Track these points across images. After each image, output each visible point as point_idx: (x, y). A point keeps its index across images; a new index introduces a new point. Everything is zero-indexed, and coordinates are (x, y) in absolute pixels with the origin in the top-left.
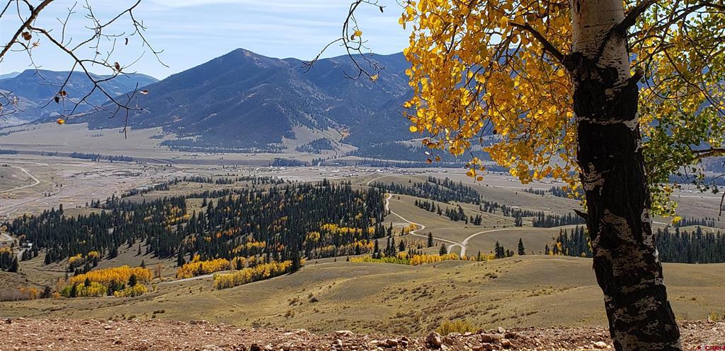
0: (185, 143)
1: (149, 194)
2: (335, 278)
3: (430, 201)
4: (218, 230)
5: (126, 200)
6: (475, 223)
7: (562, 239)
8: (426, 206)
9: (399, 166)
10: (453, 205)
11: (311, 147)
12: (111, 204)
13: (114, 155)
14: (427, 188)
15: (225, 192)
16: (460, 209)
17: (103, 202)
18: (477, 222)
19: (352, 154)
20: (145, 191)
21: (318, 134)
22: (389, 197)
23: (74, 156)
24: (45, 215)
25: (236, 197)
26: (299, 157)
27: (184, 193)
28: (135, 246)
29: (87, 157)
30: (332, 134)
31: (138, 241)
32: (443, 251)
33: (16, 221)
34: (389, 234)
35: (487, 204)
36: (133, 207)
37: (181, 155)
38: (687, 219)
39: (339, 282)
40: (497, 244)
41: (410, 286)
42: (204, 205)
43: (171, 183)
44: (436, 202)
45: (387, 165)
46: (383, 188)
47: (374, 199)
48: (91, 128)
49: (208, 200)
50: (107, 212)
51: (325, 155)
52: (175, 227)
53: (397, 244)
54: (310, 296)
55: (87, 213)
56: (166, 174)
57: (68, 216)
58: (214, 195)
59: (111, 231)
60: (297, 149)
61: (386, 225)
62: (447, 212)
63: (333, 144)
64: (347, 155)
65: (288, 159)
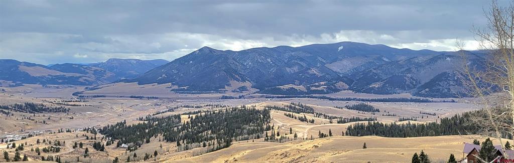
0: (181, 90)
1: (165, 114)
2: (246, 150)
3: (291, 113)
4: (195, 130)
5: (155, 116)
6: (312, 122)
7: (349, 128)
8: (289, 115)
9: (278, 97)
10: (302, 115)
11: (238, 90)
12: (148, 119)
13: (149, 96)
14: (291, 107)
15: (200, 112)
16: (305, 116)
17: (144, 118)
18: (313, 122)
19: (257, 92)
20: (163, 112)
21: (242, 84)
22: (273, 113)
23: (132, 97)
24: (118, 124)
25: (203, 114)
26: (232, 95)
27: (181, 113)
28: (158, 138)
29: (137, 97)
30: (248, 84)
31: (159, 135)
32: (296, 136)
33: (104, 128)
34: (273, 128)
35: (317, 114)
36: (158, 119)
37: (180, 96)
38: (405, 118)
39: (248, 151)
40: (320, 132)
41: (279, 152)
42: (189, 118)
43: (175, 108)
44: (294, 114)
45: (273, 97)
46: (270, 108)
47: (266, 113)
48: (139, 84)
49: (191, 116)
50: (146, 122)
51: (244, 93)
52: (176, 128)
53: (276, 133)
54: (234, 158)
55: (137, 123)
56: (173, 104)
57: (128, 125)
58: (194, 113)
59: (147, 131)
60: (233, 91)
61: (271, 126)
62: (299, 118)
63: (248, 88)
64: (255, 93)
65: (228, 96)
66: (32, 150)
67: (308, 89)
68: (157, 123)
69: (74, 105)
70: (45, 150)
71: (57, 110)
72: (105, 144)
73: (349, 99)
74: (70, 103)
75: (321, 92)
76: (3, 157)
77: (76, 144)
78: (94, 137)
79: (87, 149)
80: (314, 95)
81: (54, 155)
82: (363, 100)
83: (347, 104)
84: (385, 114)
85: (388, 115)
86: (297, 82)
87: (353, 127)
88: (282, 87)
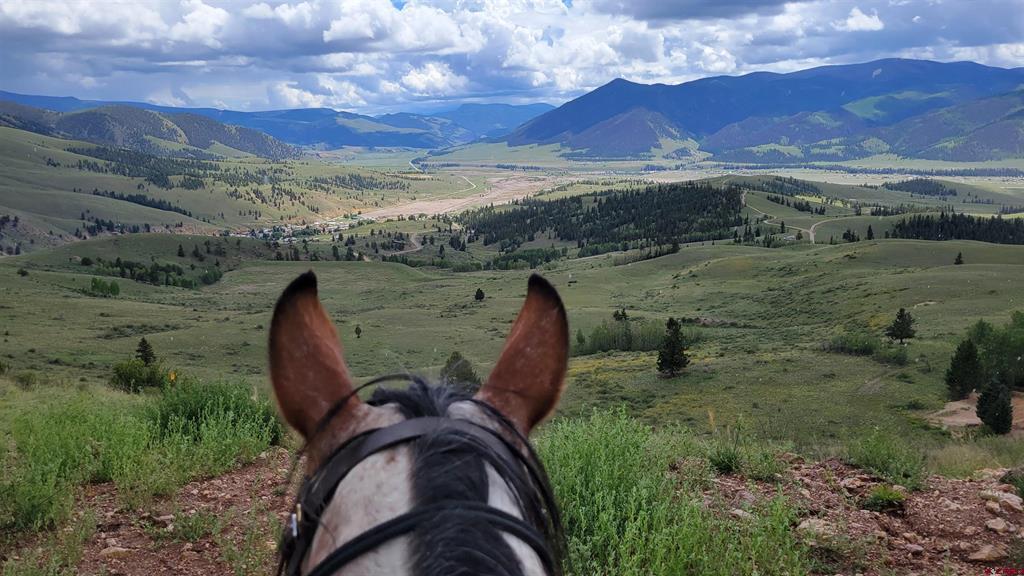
0: (576, 155)
1: (553, 194)
2: (708, 258)
3: (780, 196)
4: (607, 221)
5: (537, 198)
6: (820, 213)
7: (900, 225)
8: (776, 200)
9: (747, 168)
10: (799, 199)
11: (674, 155)
12: (526, 202)
13: (526, 165)
14: (774, 186)
15: (610, 192)
16: (806, 202)
17: (521, 201)
18: (822, 212)
19: (708, 159)
20: (550, 192)
21: (680, 144)
22: (744, 193)
23: (498, 167)
24: (481, 210)
25: (619, 195)
26: (664, 163)
27: (579, 193)
28: (546, 233)
29: (507, 167)
30: (691, 144)
31: (548, 229)
32: (799, 237)
33: (461, 214)
34: (746, 223)
35: (828, 197)
36: (543, 203)
37: (572, 163)
39: (713, 261)
40: (844, 231)
41: (776, 265)
42: (595, 201)
43: (568, 185)
44: (784, 197)
45: (738, 168)
46: (738, 186)
47: (732, 195)
48: (510, 145)
49: (598, 198)
50: (525, 208)
51: (685, 161)
52: (575, 219)
53: (753, 231)
54: (691, 272)
55: (510, 209)
56: (565, 178)
57: (497, 211)
58: (602, 194)
59: (528, 221)
60: (664, 157)
61: (744, 217)
62: (795, 204)
63: (692, 152)
64: (704, 160)
65: (656, 165)
66: (367, 245)
67: (806, 151)
68: (543, 208)
69: (416, 179)
70: (384, 246)
71: (393, 186)
72: (466, 239)
73: (890, 171)
74: (409, 176)
75: (833, 157)
76: (332, 252)
77: (424, 238)
78: (448, 229)
79: (442, 246)
80: (817, 163)
81: (398, 253)
82: (918, 173)
83: (888, 181)
84: (969, 199)
85: (976, 202)
86: (784, 139)
87: (907, 222)
88: (755, 149)
